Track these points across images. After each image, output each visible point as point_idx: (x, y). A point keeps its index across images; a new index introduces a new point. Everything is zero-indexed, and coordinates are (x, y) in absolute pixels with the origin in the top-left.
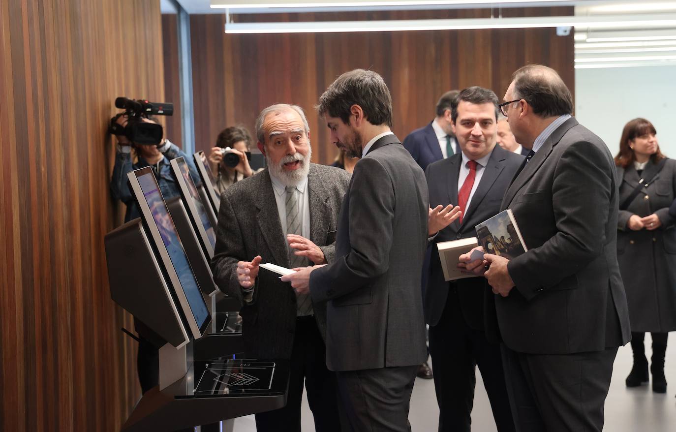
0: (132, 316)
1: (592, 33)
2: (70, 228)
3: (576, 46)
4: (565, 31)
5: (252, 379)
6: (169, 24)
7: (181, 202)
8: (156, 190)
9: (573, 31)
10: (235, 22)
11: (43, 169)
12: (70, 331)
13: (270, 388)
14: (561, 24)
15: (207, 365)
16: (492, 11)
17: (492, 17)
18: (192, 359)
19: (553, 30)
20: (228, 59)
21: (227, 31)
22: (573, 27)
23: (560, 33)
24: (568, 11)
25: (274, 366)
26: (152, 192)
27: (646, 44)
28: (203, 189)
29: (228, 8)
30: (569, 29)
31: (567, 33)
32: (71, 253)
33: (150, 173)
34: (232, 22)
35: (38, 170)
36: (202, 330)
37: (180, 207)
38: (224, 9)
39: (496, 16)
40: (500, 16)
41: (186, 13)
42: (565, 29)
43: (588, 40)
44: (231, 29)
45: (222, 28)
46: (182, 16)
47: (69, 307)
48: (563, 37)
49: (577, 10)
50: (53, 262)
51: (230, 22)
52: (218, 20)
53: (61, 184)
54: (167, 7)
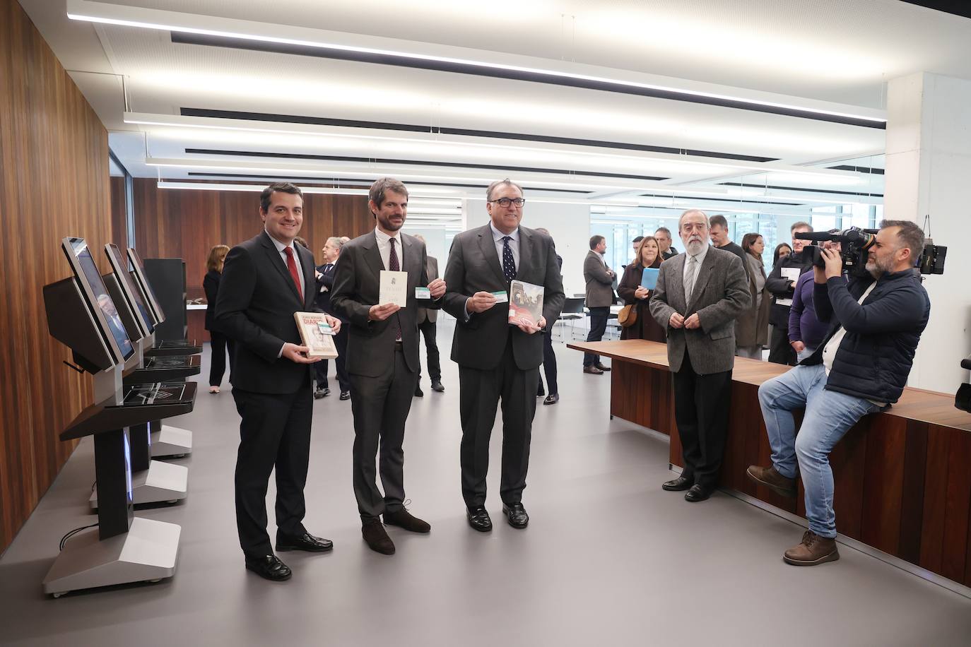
0: (71, 350)
5: (166, 395)
6: (115, 182)
7: (114, 275)
10: (165, 182)
12: (28, 370)
13: (180, 399)
15: (133, 387)
18: (121, 385)
21: (159, 187)
25: (184, 386)
28: (134, 273)
29: (161, 174)
32: (28, 314)
34: (163, 182)
36: (126, 358)
37: (113, 278)
38: (157, 175)
41: (132, 177)
44: (161, 185)
45: (155, 185)
46: (128, 179)
50: (10, 316)
51: (161, 182)
52: (153, 181)
53: (18, 263)
54: (115, 171)
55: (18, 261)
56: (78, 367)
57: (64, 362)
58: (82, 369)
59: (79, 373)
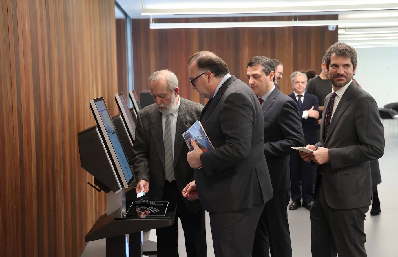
0: (93, 177)
1: (348, 30)
2: (63, 130)
3: (339, 36)
4: (333, 28)
5: (155, 210)
6: (120, 24)
7: (121, 116)
8: (106, 110)
9: (337, 28)
10: (155, 22)
11: (48, 98)
12: (62, 184)
13: (165, 215)
14: (331, 24)
15: (133, 202)
16: (293, 17)
17: (293, 20)
18: (124, 199)
19: (327, 27)
20: (152, 43)
21: (151, 28)
22: (337, 26)
23: (330, 29)
24: (335, 17)
25: (168, 204)
26: (103, 110)
27: (377, 35)
28: (134, 110)
29: (152, 15)
30: (335, 27)
31: (334, 29)
32: (63, 143)
33: (103, 101)
34: (154, 22)
35: (45, 99)
36: (129, 184)
37: (120, 119)
38: (149, 16)
39: (295, 20)
40: (297, 20)
41: (130, 18)
42: (333, 27)
43: (346, 33)
44: (153, 26)
45: (149, 26)
46: (128, 20)
47: (62, 171)
48: (332, 31)
49: (339, 17)
50: (53, 147)
51: (153, 23)
52: (147, 21)
53: (58, 107)
54: (118, 14)
55: (58, 105)
56: (97, 187)
57: (88, 183)
58: (99, 189)
59: (97, 191)
